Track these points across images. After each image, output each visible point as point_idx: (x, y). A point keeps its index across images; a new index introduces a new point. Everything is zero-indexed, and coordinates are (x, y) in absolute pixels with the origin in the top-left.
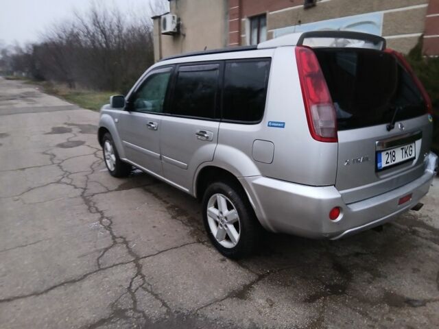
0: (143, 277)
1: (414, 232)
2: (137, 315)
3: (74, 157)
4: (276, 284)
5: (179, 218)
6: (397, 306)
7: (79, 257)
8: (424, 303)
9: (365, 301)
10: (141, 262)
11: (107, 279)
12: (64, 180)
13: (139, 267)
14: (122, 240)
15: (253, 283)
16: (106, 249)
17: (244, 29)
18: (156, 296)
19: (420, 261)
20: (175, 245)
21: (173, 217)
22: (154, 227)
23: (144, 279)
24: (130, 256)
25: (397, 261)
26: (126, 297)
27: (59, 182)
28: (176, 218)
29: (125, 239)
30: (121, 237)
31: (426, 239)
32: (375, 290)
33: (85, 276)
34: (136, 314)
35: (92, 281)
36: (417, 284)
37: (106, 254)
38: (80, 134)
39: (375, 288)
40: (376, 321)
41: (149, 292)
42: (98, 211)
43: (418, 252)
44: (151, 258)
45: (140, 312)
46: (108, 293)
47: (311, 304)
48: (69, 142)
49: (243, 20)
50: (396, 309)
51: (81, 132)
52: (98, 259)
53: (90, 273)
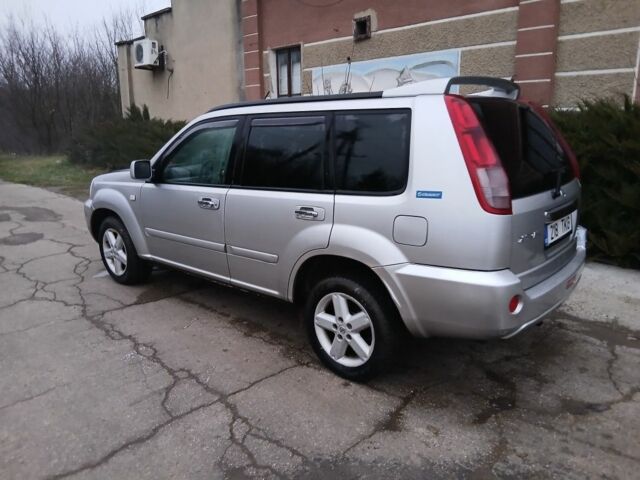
0: (245, 420)
1: (561, 325)
2: (262, 472)
3: (36, 258)
4: (430, 407)
5: (255, 334)
6: (580, 414)
7: (131, 405)
8: (608, 406)
9: (542, 412)
10: (230, 400)
11: (192, 430)
12: (39, 294)
13: (232, 408)
14: (185, 374)
15: (399, 409)
16: (168, 390)
17: (268, 67)
18: (277, 443)
19: (582, 359)
20: (269, 372)
21: (247, 335)
22: (225, 351)
23: (247, 423)
24: (209, 394)
25: (557, 361)
26: (234, 450)
27: (33, 297)
28: (250, 336)
29: (188, 371)
30: (182, 370)
31: (577, 332)
32: (549, 399)
33: (156, 430)
34: (261, 470)
35: (171, 436)
36: (591, 385)
37: (171, 396)
38: (28, 222)
39: (547, 395)
40: (566, 434)
41: (265, 440)
42: (123, 336)
43: (576, 348)
44: (243, 393)
45: (265, 467)
46: (205, 449)
47: (484, 425)
48: (14, 235)
49: (265, 52)
50: (580, 417)
51: (27, 219)
52: (163, 404)
53: (161, 426)
